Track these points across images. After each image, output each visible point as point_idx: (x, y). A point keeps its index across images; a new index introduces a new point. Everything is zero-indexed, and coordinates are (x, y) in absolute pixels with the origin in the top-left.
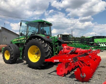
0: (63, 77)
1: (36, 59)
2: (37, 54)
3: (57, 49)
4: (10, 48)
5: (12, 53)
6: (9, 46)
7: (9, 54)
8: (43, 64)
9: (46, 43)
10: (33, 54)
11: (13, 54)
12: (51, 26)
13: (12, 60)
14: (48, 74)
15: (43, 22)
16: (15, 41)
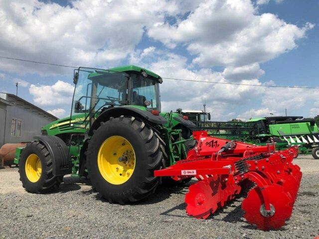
0: (206, 219)
1: (121, 175)
2: (124, 160)
3: (180, 145)
4: (43, 146)
5: (50, 161)
6: (41, 142)
7: (40, 164)
8: (144, 188)
9: (149, 128)
10: (111, 163)
11: (51, 164)
12: (160, 83)
13: (48, 183)
14: (162, 214)
15: (139, 71)
16: (57, 127)
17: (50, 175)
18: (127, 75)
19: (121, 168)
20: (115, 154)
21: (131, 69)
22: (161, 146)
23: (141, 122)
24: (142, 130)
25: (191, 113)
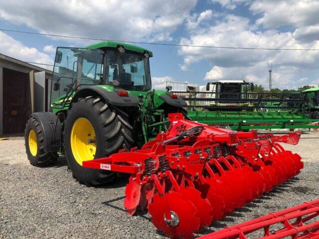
0: (133, 215)
1: (94, 156)
4: (38, 124)
5: (42, 138)
6: (36, 119)
9: (112, 111)
10: (87, 143)
11: (42, 141)
13: (42, 157)
14: (103, 203)
15: (115, 46)
16: (59, 104)
17: (43, 151)
18: (103, 52)
19: (94, 149)
20: (89, 135)
21: (105, 46)
22: (122, 130)
23: (104, 103)
24: (102, 112)
25: (230, 83)
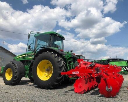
2: (48, 70)
3: (72, 65)
4: (14, 65)
5: (16, 71)
6: (13, 63)
7: (12, 72)
8: (56, 82)
9: (59, 57)
11: (17, 72)
13: (15, 80)
14: (64, 92)
15: (55, 34)
16: (20, 58)
17: (16, 77)
18: (50, 35)
19: (47, 74)
20: (44, 68)
21: (52, 33)
22: (64, 64)
23: (56, 54)
24: (56, 57)
